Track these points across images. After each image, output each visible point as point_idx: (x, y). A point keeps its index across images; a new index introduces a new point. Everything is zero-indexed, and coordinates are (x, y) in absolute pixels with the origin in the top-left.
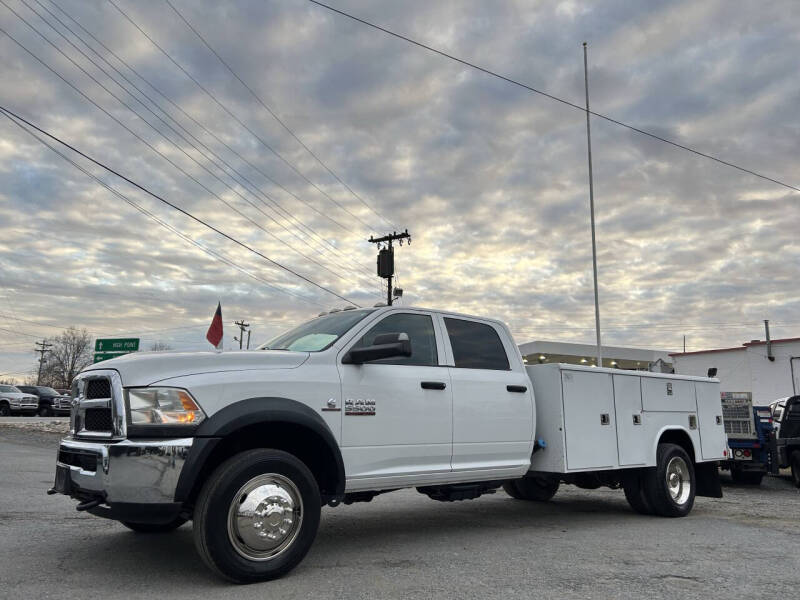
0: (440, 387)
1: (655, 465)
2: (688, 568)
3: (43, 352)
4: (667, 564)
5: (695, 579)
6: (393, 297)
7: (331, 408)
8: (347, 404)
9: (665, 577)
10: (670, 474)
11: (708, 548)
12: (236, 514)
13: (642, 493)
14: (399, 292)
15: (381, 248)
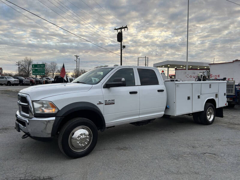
0: (136, 93)
1: (203, 110)
2: (213, 149)
3: (19, 65)
4: (206, 147)
5: (215, 154)
6: (122, 48)
7: (100, 103)
8: (105, 101)
9: (205, 153)
10: (208, 112)
11: (219, 139)
12: (71, 138)
13: (198, 118)
14: (124, 47)
15: (118, 32)
